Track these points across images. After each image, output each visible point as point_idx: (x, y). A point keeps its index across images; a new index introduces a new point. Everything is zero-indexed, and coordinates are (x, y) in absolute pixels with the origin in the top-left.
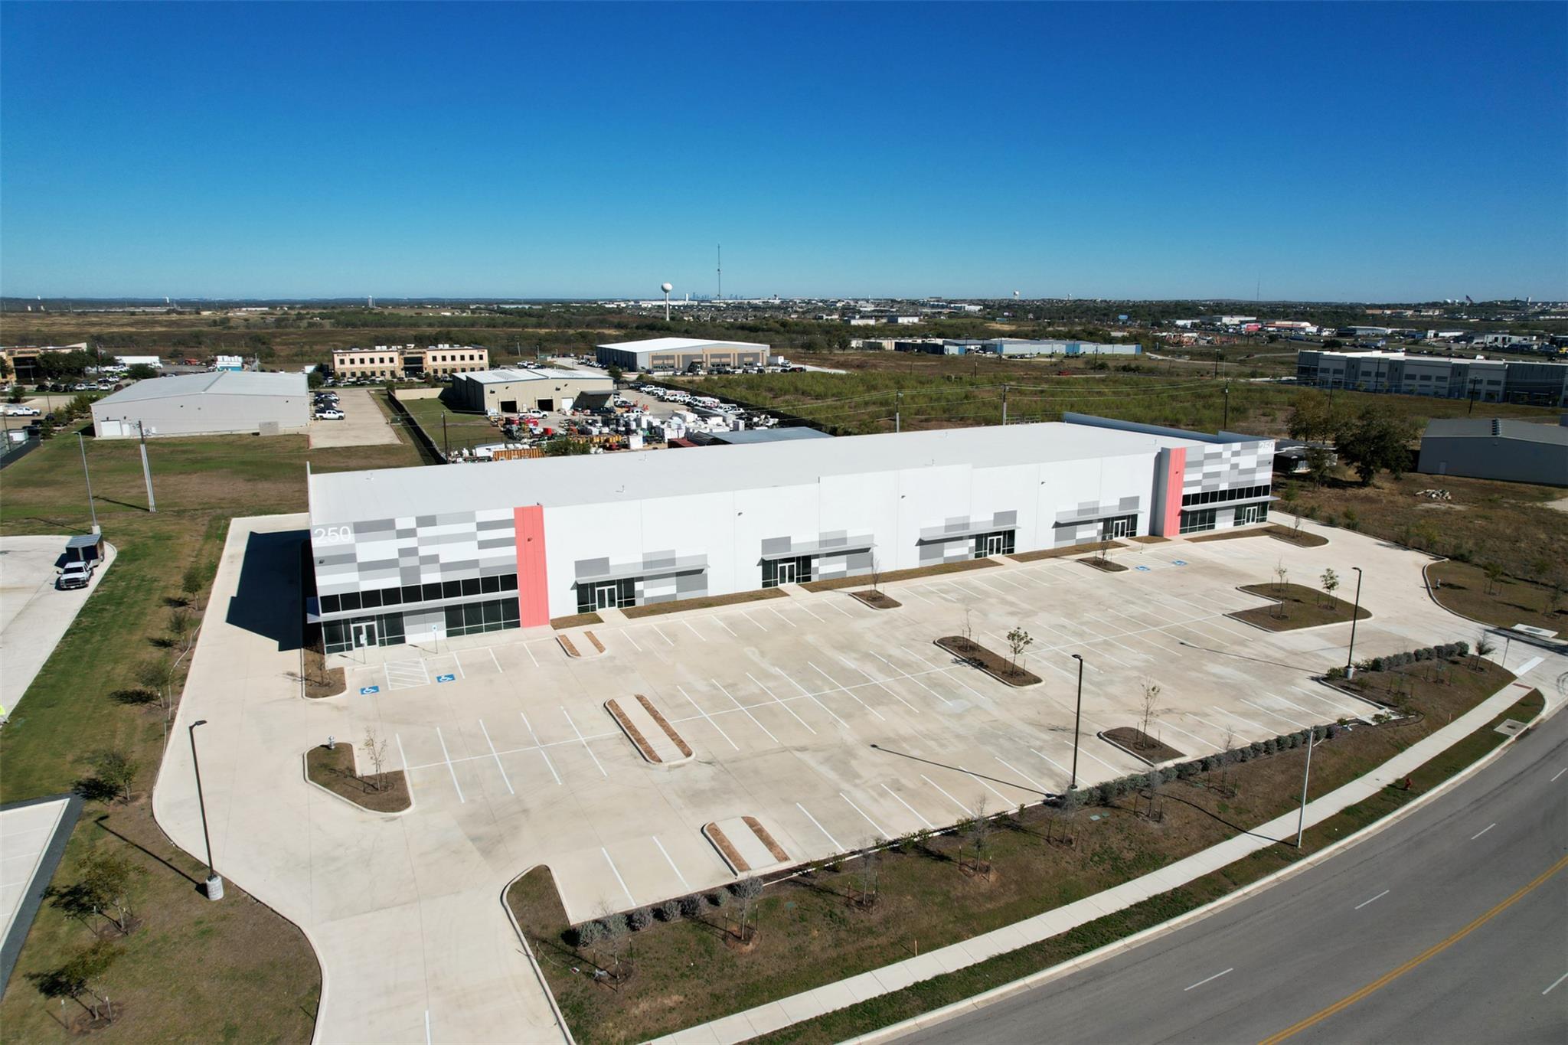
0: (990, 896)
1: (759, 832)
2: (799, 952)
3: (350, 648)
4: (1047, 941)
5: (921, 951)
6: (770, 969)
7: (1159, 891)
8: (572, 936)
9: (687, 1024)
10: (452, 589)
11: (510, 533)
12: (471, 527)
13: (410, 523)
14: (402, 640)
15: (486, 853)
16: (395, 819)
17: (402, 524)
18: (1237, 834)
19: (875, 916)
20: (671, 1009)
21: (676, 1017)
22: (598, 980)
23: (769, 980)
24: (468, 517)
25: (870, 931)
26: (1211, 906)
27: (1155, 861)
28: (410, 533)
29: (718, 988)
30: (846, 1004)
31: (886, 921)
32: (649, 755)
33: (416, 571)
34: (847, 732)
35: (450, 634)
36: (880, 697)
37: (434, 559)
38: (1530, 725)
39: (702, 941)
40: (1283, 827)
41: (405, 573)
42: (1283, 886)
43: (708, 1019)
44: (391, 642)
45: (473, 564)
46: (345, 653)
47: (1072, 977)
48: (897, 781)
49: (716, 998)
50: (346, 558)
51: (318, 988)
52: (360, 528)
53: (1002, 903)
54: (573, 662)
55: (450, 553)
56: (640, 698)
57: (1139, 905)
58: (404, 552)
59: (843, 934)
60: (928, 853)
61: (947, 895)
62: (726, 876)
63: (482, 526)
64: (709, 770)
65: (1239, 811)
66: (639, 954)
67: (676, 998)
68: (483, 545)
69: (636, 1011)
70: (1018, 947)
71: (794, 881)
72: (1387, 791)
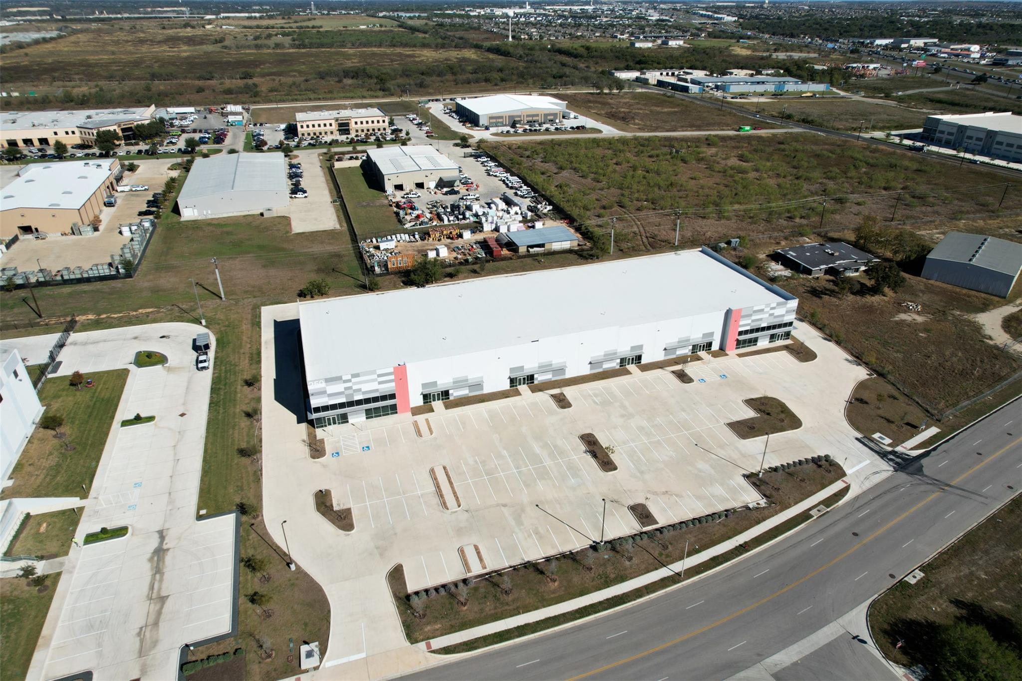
0: (554, 592)
1: (478, 553)
2: (482, 610)
3: (326, 426)
4: (568, 613)
5: (523, 613)
6: (471, 617)
7: (617, 594)
8: (408, 597)
9: (442, 635)
10: (367, 401)
11: (392, 377)
12: (375, 376)
13: (349, 377)
14: (348, 422)
15: (381, 555)
16: (349, 535)
17: (344, 378)
18: (661, 567)
19: (510, 598)
20: (437, 630)
21: (439, 632)
22: (415, 616)
23: (470, 621)
24: (373, 372)
25: (507, 604)
26: (633, 602)
27: (622, 579)
28: (349, 381)
29: (453, 623)
30: (493, 632)
31: (513, 601)
32: (444, 505)
33: (352, 395)
34: (525, 497)
35: (367, 418)
36: (544, 474)
37: (360, 390)
38: (828, 509)
39: (450, 603)
40: (678, 567)
41: (347, 396)
42: (667, 595)
43: (449, 634)
44: (342, 423)
45: (377, 390)
46: (324, 428)
47: (571, 628)
48: (537, 528)
49: (452, 626)
50: (323, 393)
51: (329, 611)
52: (328, 381)
53: (557, 595)
54: (419, 440)
55: (366, 387)
56: (445, 468)
57: (607, 600)
58: (346, 389)
59: (498, 605)
60: (538, 570)
61: (538, 591)
62: (463, 574)
63: (379, 376)
64: (466, 515)
65: (667, 556)
66: (429, 607)
67: (439, 625)
68: (380, 383)
69: (426, 630)
70: (557, 614)
71: (486, 579)
72: (736, 548)
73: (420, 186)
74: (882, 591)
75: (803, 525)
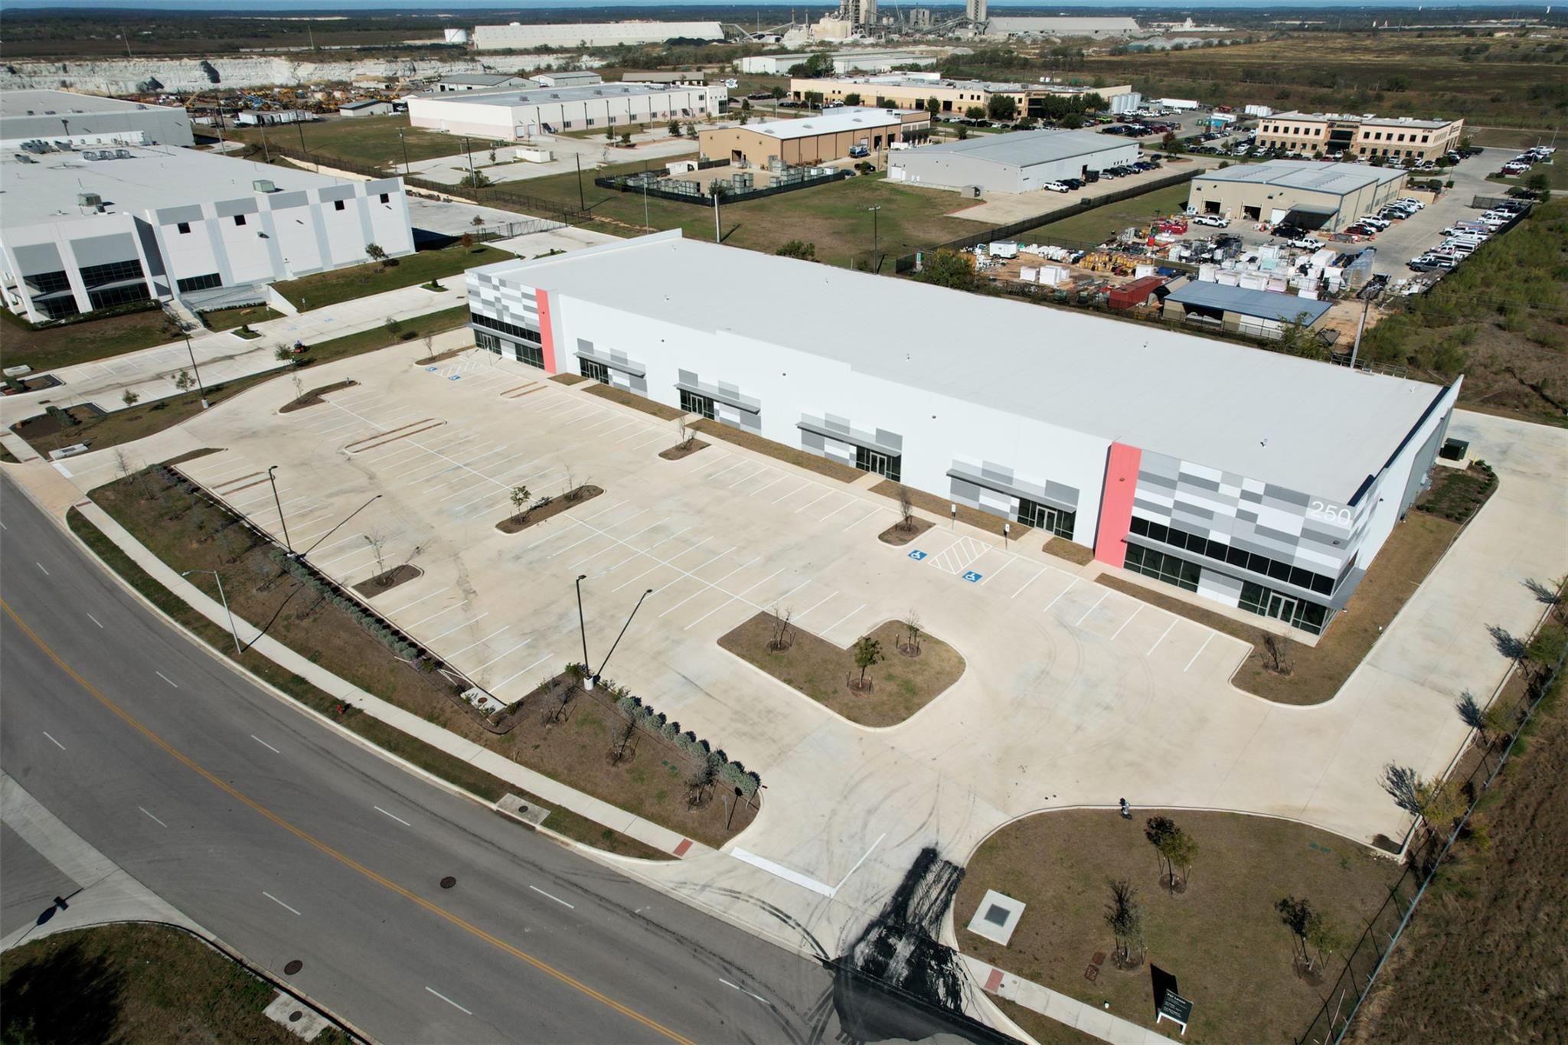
18: (261, 628)
65: (288, 626)
72: (336, 702)
73: (1254, 213)
74: (229, 948)
75: (455, 789)
